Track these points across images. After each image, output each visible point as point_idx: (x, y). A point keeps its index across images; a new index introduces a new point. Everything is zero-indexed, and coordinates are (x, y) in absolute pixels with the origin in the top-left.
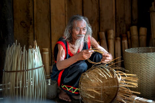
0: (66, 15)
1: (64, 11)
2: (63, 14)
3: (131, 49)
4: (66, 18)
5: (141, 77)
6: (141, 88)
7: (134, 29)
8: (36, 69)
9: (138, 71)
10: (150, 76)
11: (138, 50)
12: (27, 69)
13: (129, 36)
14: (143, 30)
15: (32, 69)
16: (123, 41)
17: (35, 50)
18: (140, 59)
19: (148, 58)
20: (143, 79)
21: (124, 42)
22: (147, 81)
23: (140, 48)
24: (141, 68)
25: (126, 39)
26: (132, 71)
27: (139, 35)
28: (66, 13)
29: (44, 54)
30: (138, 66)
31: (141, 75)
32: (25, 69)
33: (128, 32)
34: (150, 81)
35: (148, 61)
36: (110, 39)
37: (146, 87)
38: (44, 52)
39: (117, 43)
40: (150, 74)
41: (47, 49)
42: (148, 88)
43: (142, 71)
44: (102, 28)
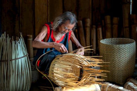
1: (47, 2)
2: (46, 5)
3: (106, 39)
4: (49, 8)
5: (113, 66)
6: (113, 75)
8: (19, 59)
9: (111, 60)
10: (121, 64)
11: (112, 41)
12: (11, 59)
13: (103, 24)
15: (16, 59)
18: (113, 50)
19: (120, 50)
20: (115, 67)
21: (99, 30)
22: (119, 69)
23: (113, 39)
24: (113, 58)
26: (105, 59)
27: (112, 24)
28: (48, 3)
30: (111, 56)
31: (113, 63)
32: (9, 59)
33: (103, 21)
34: (121, 68)
35: (120, 52)
36: (87, 27)
37: (118, 74)
39: (92, 30)
40: (121, 62)
41: (31, 36)
42: (120, 75)
43: (115, 60)
44: (80, 17)
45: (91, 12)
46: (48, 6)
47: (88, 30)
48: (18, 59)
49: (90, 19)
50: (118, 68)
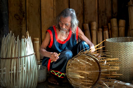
0: (55, 8)
1: (53, 6)
2: (52, 8)
3: (112, 38)
4: (55, 11)
7: (114, 21)
10: (128, 62)
11: (118, 40)
12: (21, 56)
14: (122, 22)
15: (25, 56)
16: (104, 32)
17: (27, 40)
18: (119, 47)
19: (126, 47)
20: (121, 65)
22: (126, 67)
23: (119, 38)
24: (120, 55)
25: (107, 30)
27: (118, 26)
28: (55, 7)
29: (35, 43)
30: (117, 54)
31: (120, 61)
32: (19, 56)
33: (109, 24)
34: (128, 66)
35: (126, 50)
36: (93, 30)
37: (124, 72)
38: (35, 41)
39: (99, 33)
40: (128, 60)
41: (38, 39)
42: (126, 73)
43: (121, 58)
44: (86, 20)
45: (97, 15)
46: (54, 10)
47: (94, 33)
48: (27, 56)
49: (96, 22)
50: (124, 66)
